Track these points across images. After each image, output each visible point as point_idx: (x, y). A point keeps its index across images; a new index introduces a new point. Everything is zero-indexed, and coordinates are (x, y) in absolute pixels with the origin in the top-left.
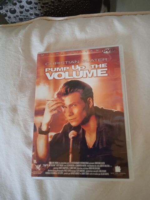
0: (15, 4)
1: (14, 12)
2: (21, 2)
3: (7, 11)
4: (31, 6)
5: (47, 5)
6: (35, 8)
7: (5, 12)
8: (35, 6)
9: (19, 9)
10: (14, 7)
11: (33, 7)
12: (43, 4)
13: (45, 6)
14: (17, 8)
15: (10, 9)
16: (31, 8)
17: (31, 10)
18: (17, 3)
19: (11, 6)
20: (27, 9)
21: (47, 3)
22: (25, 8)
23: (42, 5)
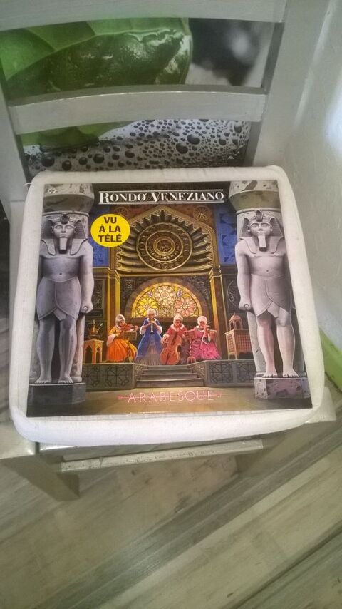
0: (108, 151)
1: (99, 160)
2: (118, 150)
3: (90, 156)
4: (130, 160)
5: (155, 166)
6: (135, 164)
7: (87, 157)
8: (137, 161)
9: (109, 158)
10: (105, 153)
11: (133, 162)
12: (151, 162)
13: (151, 165)
14: (107, 157)
15: (97, 155)
16: (129, 163)
17: (127, 166)
18: (112, 150)
19: (100, 150)
20: (122, 162)
21: (157, 163)
22: (119, 160)
23: (148, 164)
